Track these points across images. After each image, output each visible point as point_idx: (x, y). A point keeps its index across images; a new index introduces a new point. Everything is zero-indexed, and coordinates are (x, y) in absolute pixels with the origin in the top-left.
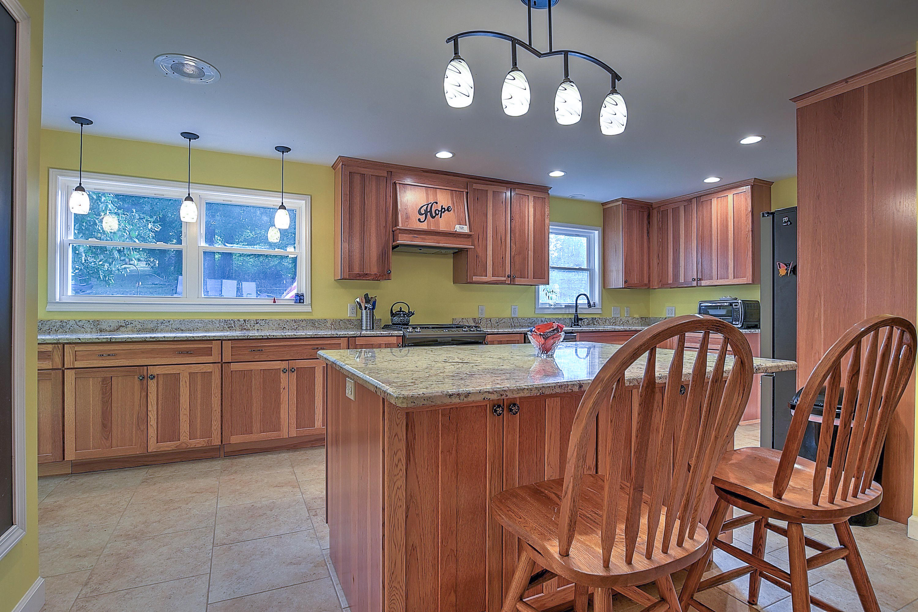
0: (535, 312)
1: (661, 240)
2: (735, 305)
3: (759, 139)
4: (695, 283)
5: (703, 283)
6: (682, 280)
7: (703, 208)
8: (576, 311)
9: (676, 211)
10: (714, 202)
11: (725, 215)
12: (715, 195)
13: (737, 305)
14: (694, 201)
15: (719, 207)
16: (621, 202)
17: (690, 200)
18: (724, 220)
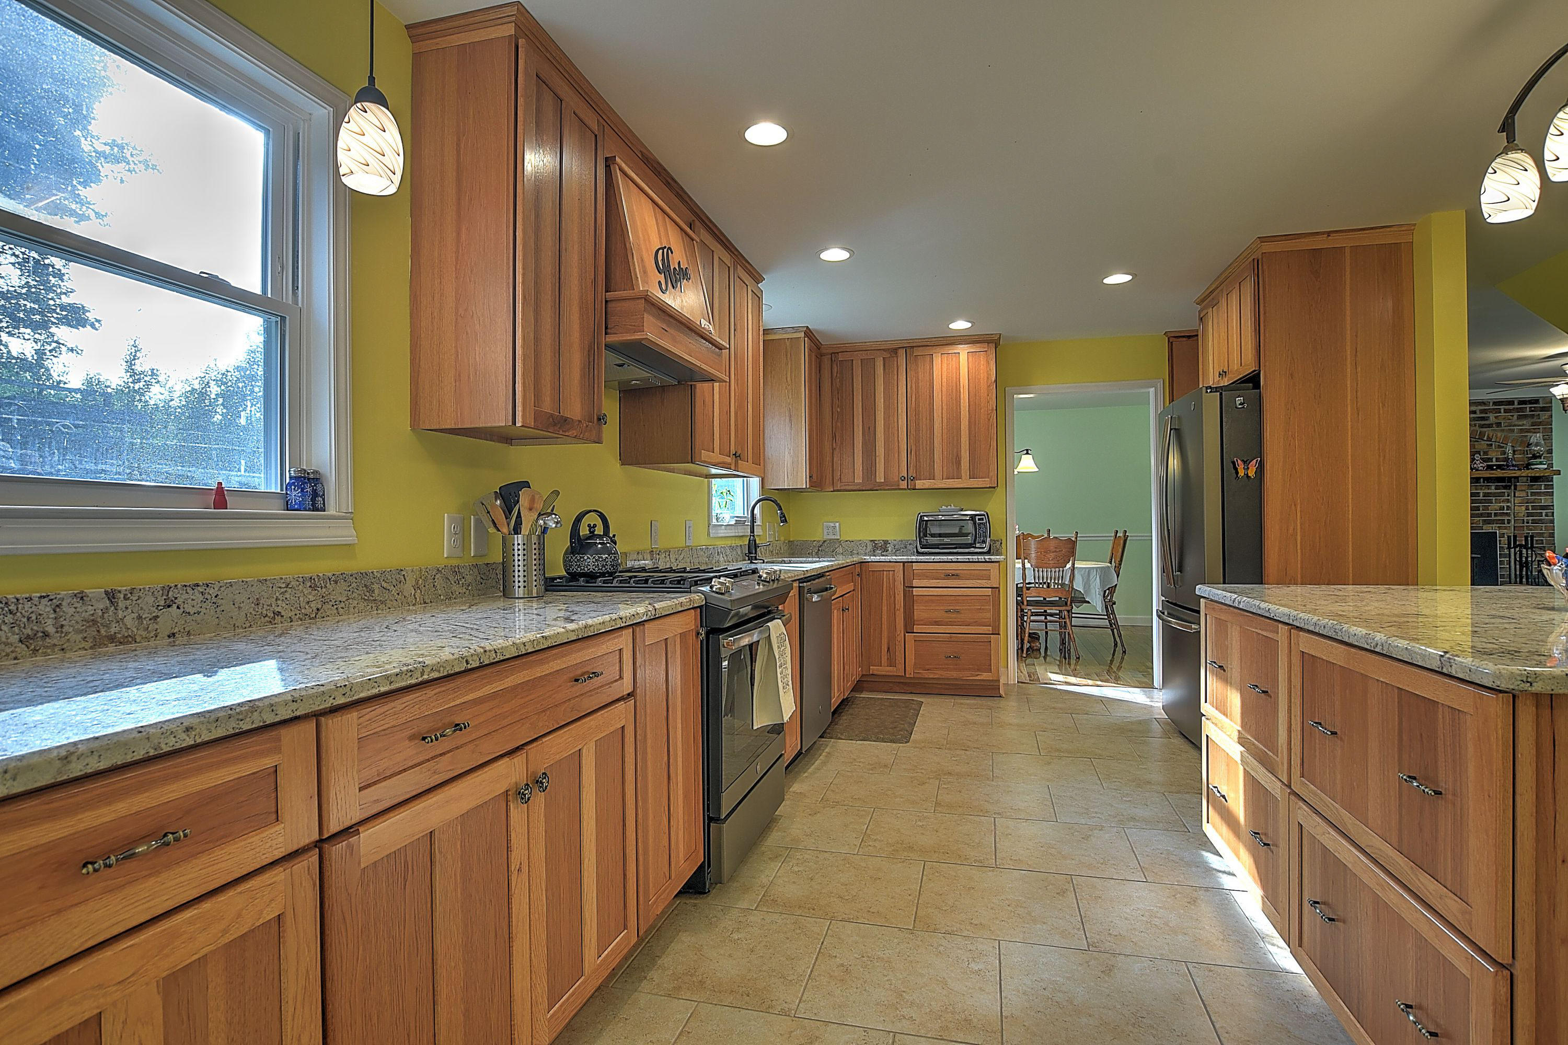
0: (709, 534)
1: (839, 410)
2: (979, 519)
3: (1128, 278)
4: (904, 484)
5: (919, 484)
6: (880, 478)
7: (917, 365)
8: (752, 531)
9: (869, 365)
10: (937, 360)
11: (954, 382)
12: (938, 349)
13: (982, 519)
14: (902, 353)
15: (945, 369)
16: (802, 335)
17: (895, 351)
18: (952, 389)
